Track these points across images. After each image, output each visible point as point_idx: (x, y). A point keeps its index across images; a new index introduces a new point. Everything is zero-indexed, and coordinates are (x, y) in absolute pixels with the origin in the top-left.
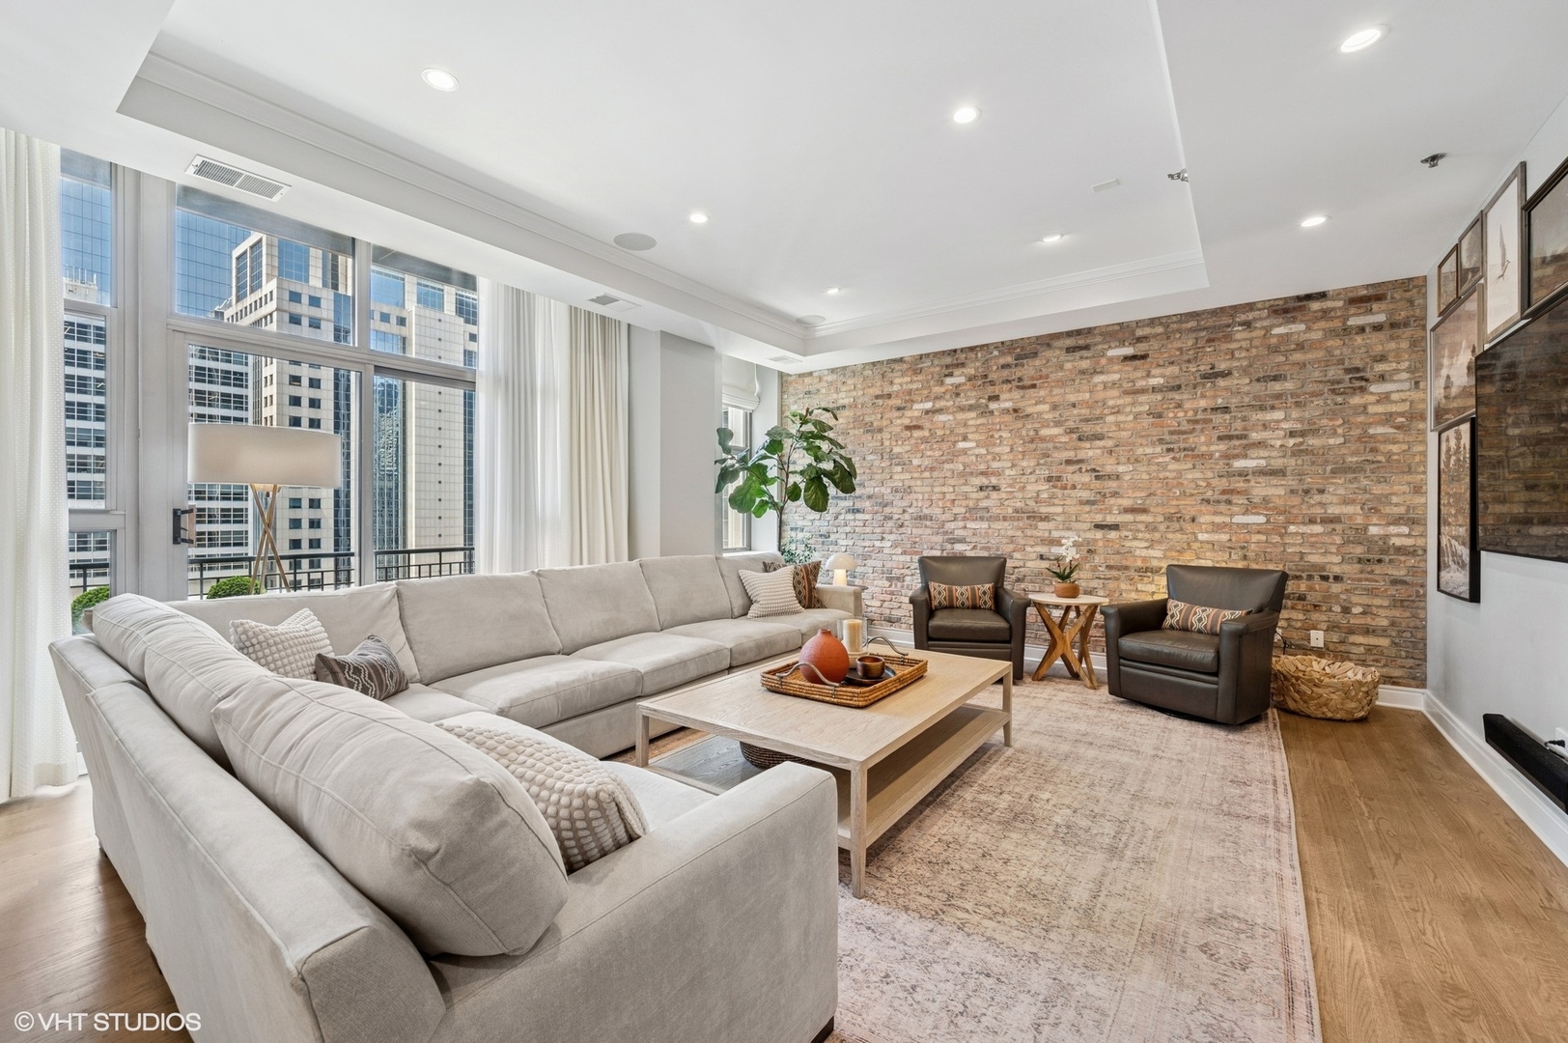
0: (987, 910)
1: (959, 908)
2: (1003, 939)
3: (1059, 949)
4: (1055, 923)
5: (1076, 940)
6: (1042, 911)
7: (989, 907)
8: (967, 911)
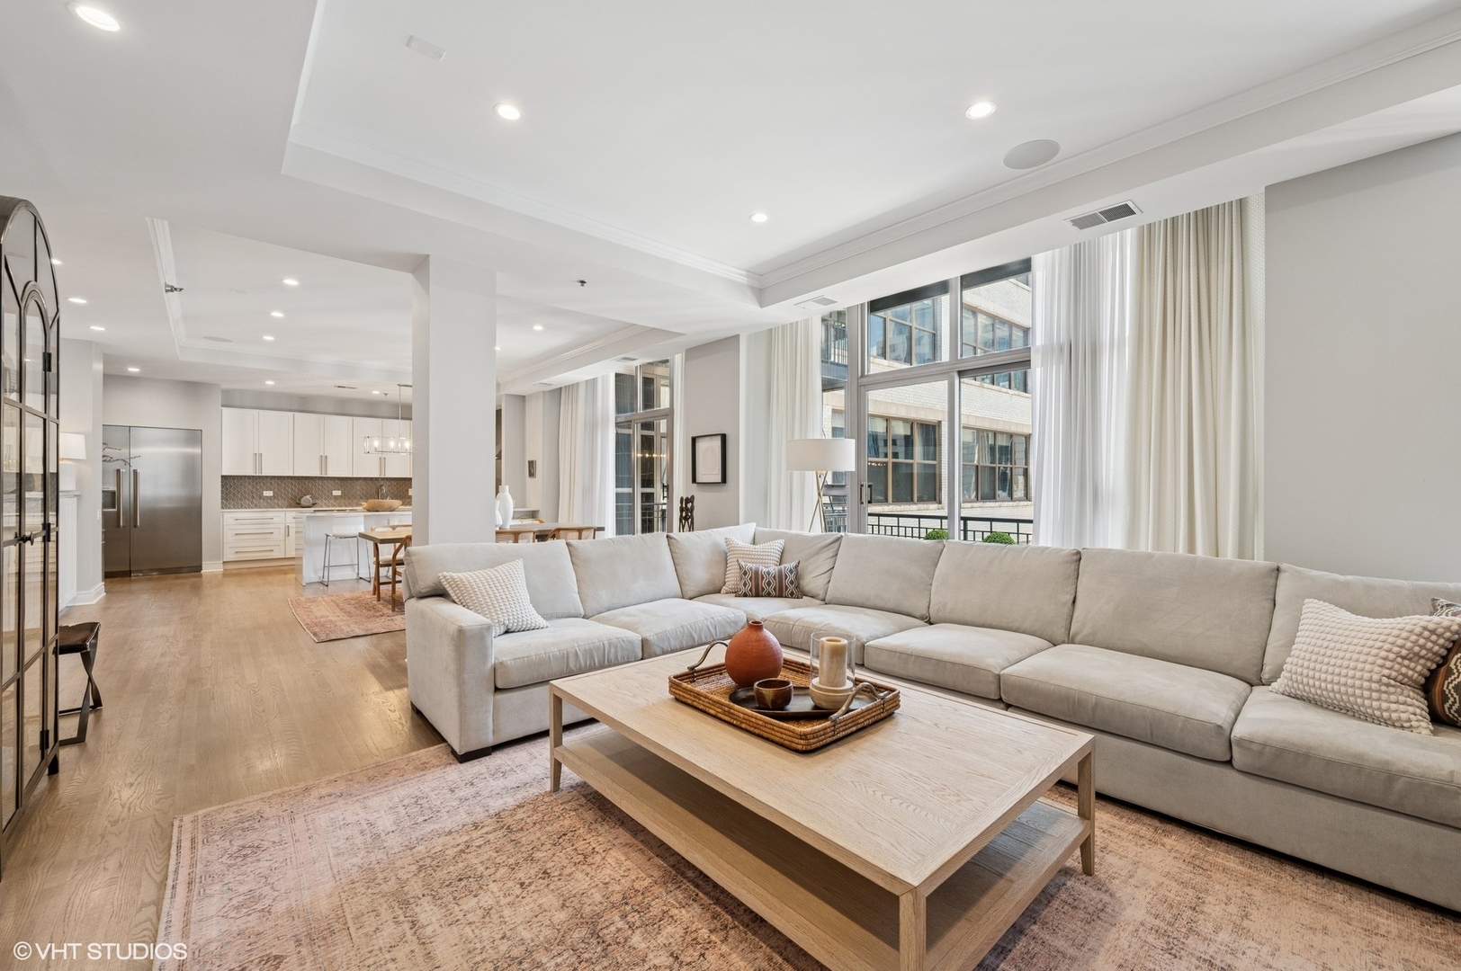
0: (478, 844)
1: (495, 830)
2: (441, 839)
3: (399, 863)
4: (422, 875)
5: (394, 878)
6: (440, 874)
7: (479, 847)
8: (487, 833)
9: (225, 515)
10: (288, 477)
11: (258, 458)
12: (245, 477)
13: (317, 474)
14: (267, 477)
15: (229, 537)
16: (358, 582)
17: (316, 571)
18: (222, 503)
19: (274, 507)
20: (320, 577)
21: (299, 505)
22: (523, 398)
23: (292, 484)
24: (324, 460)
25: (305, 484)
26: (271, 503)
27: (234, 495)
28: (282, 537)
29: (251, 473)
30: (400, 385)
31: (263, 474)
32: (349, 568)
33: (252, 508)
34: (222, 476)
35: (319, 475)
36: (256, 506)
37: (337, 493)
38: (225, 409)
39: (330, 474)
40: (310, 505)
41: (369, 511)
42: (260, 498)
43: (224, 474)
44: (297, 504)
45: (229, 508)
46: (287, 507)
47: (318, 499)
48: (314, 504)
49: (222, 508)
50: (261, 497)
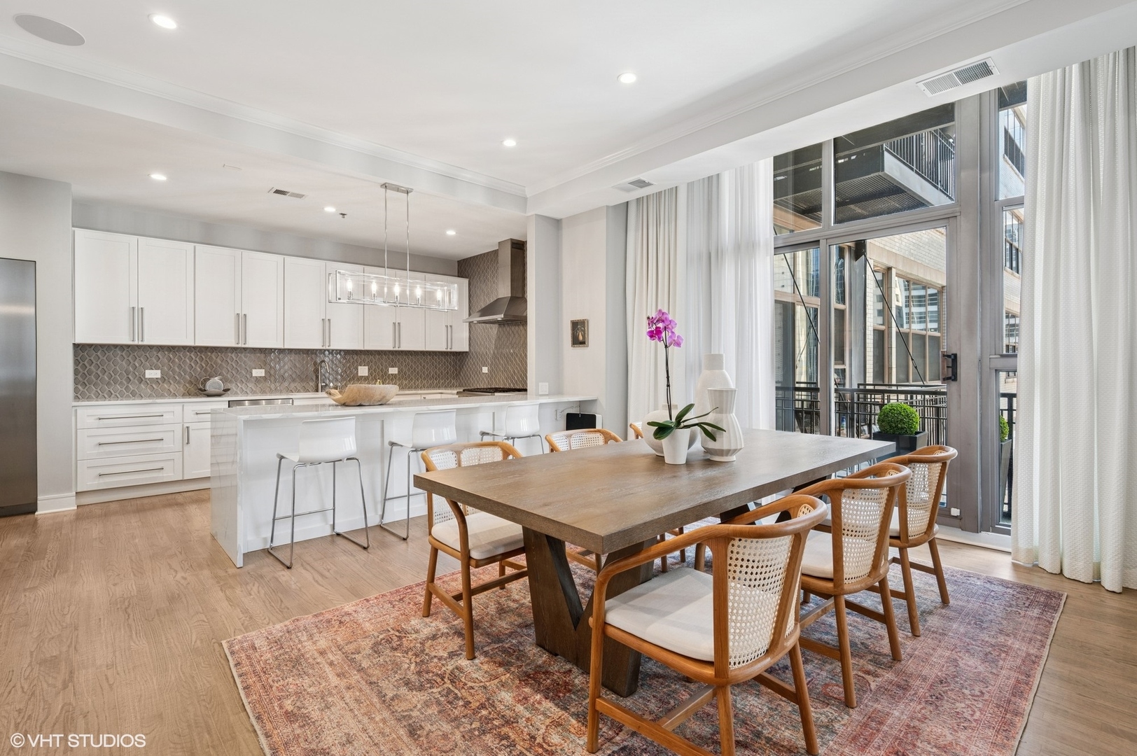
9: (80, 411)
10: (184, 348)
11: (137, 315)
12: (116, 346)
13: (231, 343)
14: (151, 347)
15: (86, 446)
16: (333, 542)
17: (257, 528)
18: (76, 390)
19: (162, 396)
20: (265, 539)
21: (203, 392)
22: (557, 223)
23: (191, 359)
24: (241, 321)
25: (211, 358)
26: (157, 390)
27: (97, 376)
28: (178, 446)
29: (126, 340)
30: (385, 186)
31: (146, 342)
32: (318, 517)
33: (128, 397)
34: (76, 346)
35: (233, 345)
36: (134, 395)
37: (258, 373)
38: (78, 232)
39: (250, 344)
40: (221, 391)
41: (345, 405)
42: (141, 381)
43: (78, 341)
44: (199, 390)
45: (89, 398)
46: (184, 395)
47: (231, 382)
48: (226, 390)
49: (76, 398)
50: (142, 379)
